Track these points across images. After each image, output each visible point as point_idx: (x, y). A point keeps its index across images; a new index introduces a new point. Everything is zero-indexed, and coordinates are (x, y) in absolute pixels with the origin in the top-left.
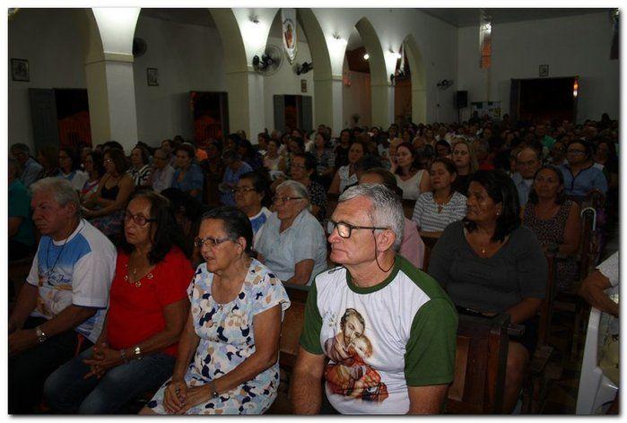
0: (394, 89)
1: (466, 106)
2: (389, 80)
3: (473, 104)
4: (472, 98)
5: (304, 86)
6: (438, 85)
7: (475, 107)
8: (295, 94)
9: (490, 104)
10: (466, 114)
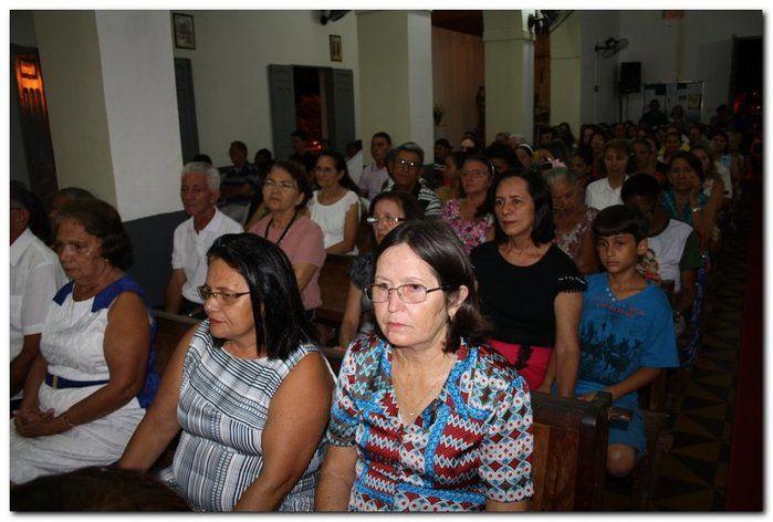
0: (533, 47)
1: (638, 91)
2: (525, 28)
3: (648, 87)
4: (649, 77)
5: (336, 49)
6: (597, 49)
7: (653, 92)
8: (319, 65)
9: (682, 86)
10: (636, 107)
